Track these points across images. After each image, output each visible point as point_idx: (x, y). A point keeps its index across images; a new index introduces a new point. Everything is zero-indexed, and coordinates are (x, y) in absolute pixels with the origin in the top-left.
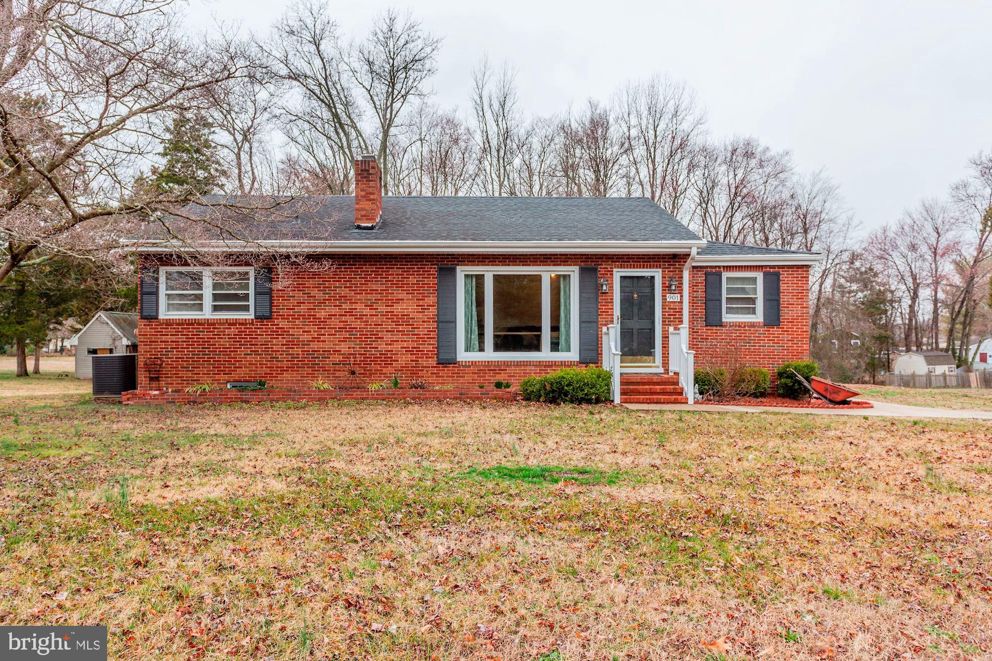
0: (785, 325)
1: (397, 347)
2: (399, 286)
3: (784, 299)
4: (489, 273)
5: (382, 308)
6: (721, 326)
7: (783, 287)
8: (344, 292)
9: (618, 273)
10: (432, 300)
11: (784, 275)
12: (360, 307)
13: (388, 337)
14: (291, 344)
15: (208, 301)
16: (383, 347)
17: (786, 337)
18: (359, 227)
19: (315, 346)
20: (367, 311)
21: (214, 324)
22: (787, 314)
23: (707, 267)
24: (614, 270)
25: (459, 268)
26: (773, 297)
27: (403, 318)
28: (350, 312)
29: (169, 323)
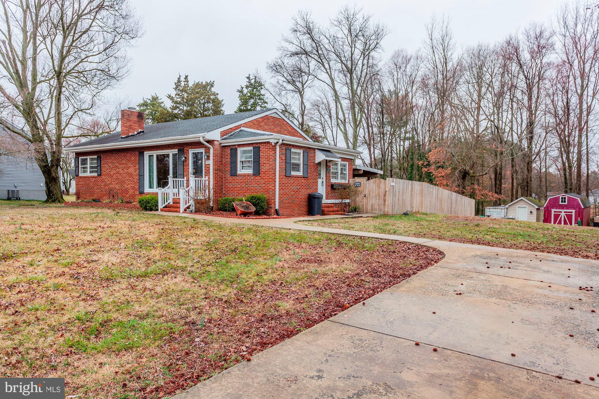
0: (262, 174)
1: (129, 186)
2: (129, 161)
3: (262, 161)
4: (155, 153)
5: (126, 171)
6: (236, 176)
7: (261, 154)
8: (117, 164)
9: (191, 152)
10: (137, 167)
11: (262, 148)
12: (120, 170)
13: (127, 182)
14: (105, 185)
15: (89, 170)
16: (126, 186)
17: (263, 181)
18: (122, 138)
19: (111, 186)
20: (122, 172)
21: (89, 178)
22: (263, 169)
23: (231, 146)
24: (190, 150)
25: (145, 153)
26: (256, 160)
27: (130, 175)
28: (118, 173)
29: (81, 177)
